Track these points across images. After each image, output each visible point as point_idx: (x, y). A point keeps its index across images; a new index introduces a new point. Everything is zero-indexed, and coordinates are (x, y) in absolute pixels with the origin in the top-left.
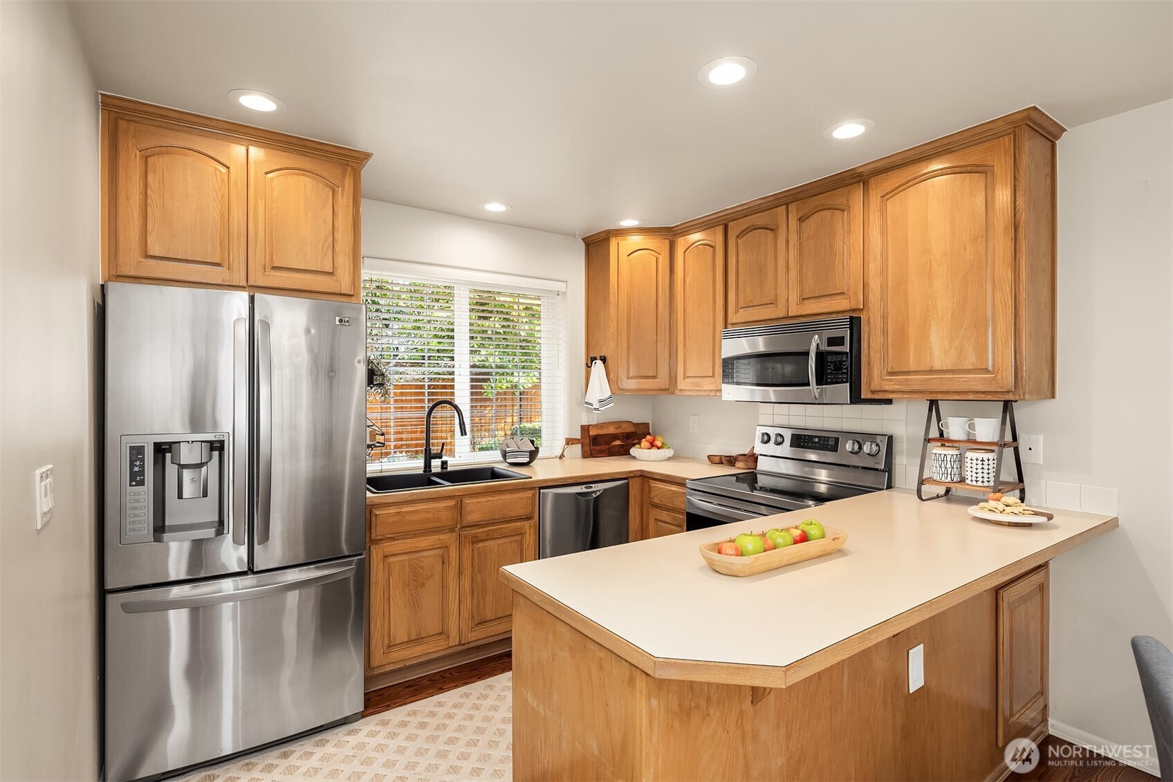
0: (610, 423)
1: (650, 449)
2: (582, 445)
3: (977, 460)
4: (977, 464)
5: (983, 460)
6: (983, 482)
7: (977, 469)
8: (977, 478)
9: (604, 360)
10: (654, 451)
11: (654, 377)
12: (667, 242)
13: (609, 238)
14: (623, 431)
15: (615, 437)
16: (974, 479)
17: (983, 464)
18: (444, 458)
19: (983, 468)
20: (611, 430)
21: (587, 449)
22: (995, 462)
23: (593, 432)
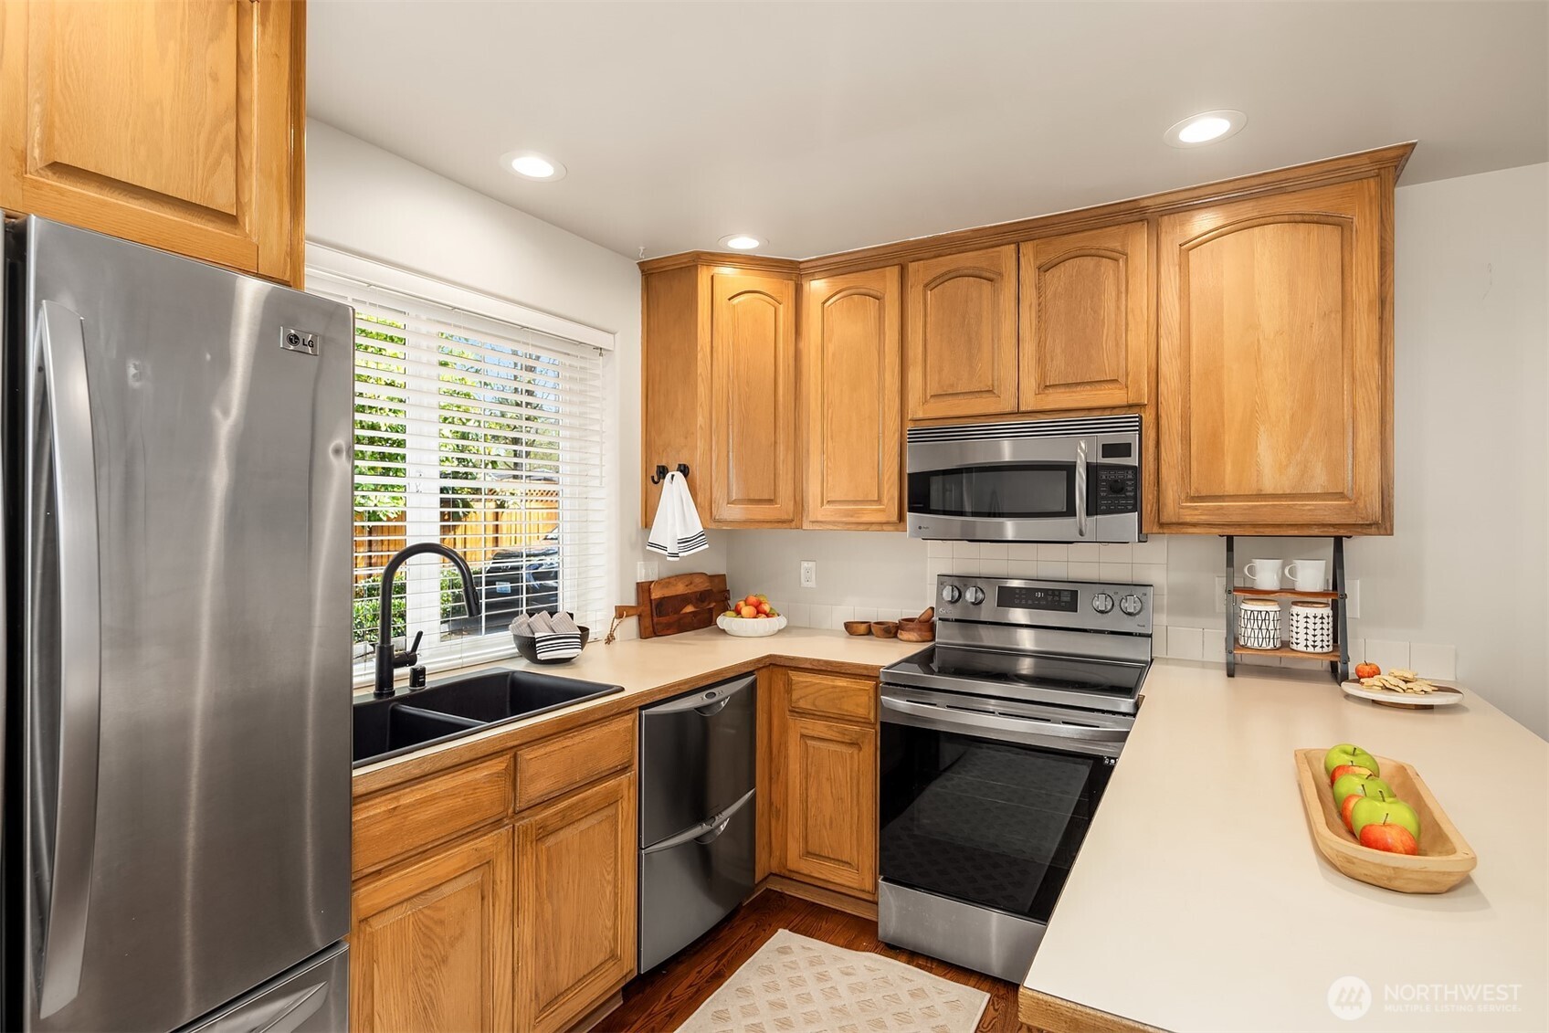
0: (679, 577)
1: (755, 618)
2: (640, 616)
3: (1315, 617)
4: (1315, 624)
5: (1322, 618)
6: (1322, 647)
7: (1315, 630)
8: (1314, 642)
9: (684, 470)
10: (762, 620)
11: (770, 501)
12: (791, 284)
13: (696, 266)
14: (696, 589)
15: (684, 599)
16: (1310, 643)
17: (1322, 623)
18: (419, 664)
19: (1322, 629)
20: (680, 589)
21: (647, 622)
22: (1331, 619)
23: (656, 594)
